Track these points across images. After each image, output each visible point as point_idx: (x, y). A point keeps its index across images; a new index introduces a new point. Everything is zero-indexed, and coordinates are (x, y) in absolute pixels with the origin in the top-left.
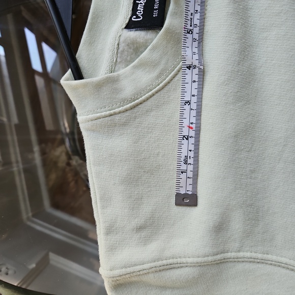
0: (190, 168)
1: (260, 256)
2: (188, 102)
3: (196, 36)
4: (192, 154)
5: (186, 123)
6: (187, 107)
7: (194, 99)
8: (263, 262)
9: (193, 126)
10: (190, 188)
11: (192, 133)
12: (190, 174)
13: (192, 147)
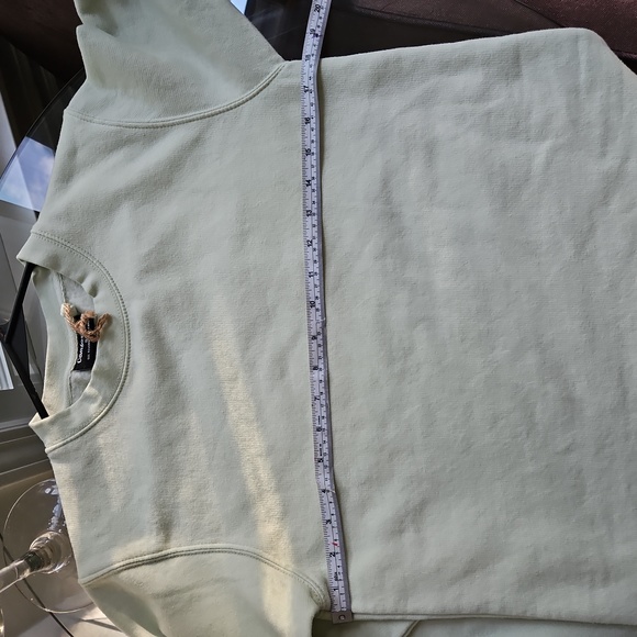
0: (341, 583)
1: (209, 546)
2: (329, 521)
3: (327, 464)
4: (340, 570)
5: (331, 540)
6: (329, 525)
7: (334, 518)
8: (211, 551)
9: (337, 542)
10: (344, 604)
11: (338, 550)
12: (342, 590)
13: (340, 563)
